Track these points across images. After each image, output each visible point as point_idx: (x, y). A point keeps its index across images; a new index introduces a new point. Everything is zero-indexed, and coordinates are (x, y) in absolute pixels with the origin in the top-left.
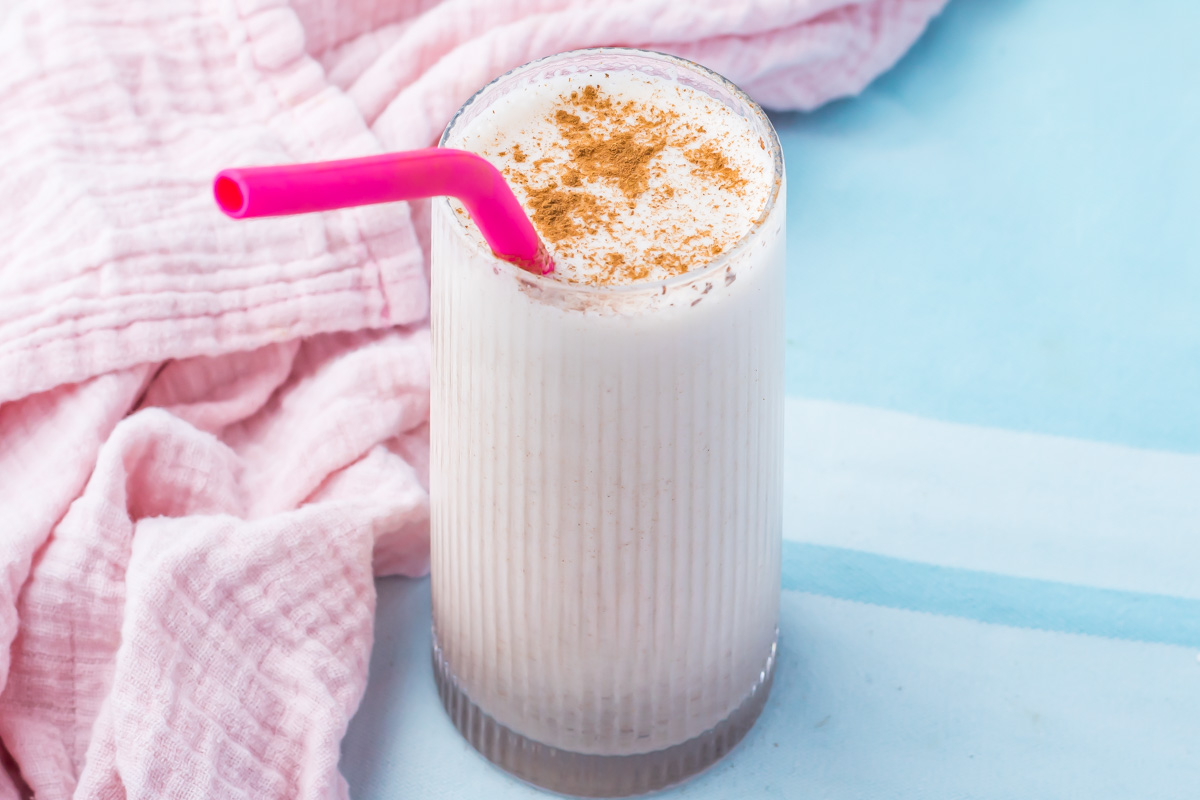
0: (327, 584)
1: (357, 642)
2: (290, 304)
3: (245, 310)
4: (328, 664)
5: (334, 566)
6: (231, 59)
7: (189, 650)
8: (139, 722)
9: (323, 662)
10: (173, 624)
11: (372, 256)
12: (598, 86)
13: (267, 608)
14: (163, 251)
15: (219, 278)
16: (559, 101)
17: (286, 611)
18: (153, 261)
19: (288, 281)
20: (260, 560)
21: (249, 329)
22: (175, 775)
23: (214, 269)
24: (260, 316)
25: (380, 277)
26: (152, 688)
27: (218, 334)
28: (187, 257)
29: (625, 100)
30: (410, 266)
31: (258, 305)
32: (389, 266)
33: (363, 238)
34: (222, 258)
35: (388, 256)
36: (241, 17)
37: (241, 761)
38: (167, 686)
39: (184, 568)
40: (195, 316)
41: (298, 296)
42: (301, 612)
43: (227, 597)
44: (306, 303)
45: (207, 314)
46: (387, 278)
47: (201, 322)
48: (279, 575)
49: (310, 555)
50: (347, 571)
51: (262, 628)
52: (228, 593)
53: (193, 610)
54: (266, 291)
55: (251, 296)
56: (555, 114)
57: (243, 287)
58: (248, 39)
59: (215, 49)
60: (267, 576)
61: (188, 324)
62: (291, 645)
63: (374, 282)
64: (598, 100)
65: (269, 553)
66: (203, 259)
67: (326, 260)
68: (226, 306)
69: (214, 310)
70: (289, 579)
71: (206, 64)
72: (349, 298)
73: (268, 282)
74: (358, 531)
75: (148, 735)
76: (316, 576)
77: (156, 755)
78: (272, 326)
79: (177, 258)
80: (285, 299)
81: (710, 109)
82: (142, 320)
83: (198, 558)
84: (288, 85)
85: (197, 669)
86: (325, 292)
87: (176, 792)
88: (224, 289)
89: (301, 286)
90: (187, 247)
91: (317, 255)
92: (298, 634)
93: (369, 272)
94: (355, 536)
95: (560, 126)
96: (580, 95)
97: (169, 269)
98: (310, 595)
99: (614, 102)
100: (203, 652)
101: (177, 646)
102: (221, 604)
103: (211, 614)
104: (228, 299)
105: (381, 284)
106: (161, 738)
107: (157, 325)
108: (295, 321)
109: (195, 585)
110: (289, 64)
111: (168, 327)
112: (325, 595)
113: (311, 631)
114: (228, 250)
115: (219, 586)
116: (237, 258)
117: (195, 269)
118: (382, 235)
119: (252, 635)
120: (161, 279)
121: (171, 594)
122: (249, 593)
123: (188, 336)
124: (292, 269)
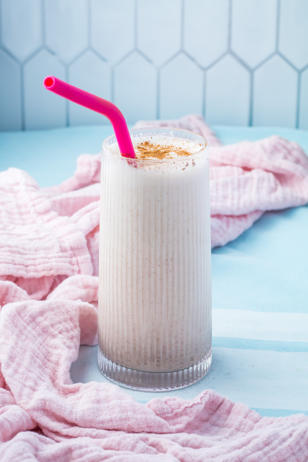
0: (65, 321)
1: (75, 340)
2: (49, 264)
3: (35, 266)
4: (66, 341)
5: (67, 316)
6: (28, 212)
7: (21, 332)
8: (5, 344)
9: (64, 341)
10: (16, 323)
11: (74, 255)
12: (149, 141)
13: (46, 323)
14: (9, 246)
15: (27, 256)
16: (138, 145)
17: (52, 326)
18: (6, 249)
19: (49, 258)
20: (43, 309)
21: (36, 271)
22: (17, 358)
23: (26, 254)
24: (40, 267)
25: (77, 261)
26: (10, 336)
27: (27, 271)
28: (17, 249)
29: (157, 145)
30: (87, 259)
31: (39, 264)
32: (80, 258)
33: (72, 249)
34: (28, 252)
35: (80, 256)
36: (32, 200)
37: (38, 363)
38: (14, 337)
39: (19, 309)
40: (20, 265)
41: (52, 262)
42: (57, 327)
43: (33, 321)
44: (54, 264)
45: (23, 265)
46: (79, 262)
47: (21, 266)
48: (50, 314)
49: (59, 311)
50: (71, 319)
51: (45, 331)
52: (33, 319)
53: (22, 321)
54: (42, 260)
55: (37, 262)
56: (137, 147)
57: (35, 259)
58: (34, 206)
59: (23, 210)
60: (46, 315)
61: (17, 266)
62: (54, 336)
63: (76, 263)
64: (149, 145)
65: (47, 307)
66: (22, 251)
67: (60, 254)
68: (29, 264)
69: (26, 264)
70: (53, 316)
71: (20, 214)
72: (68, 265)
73: (42, 258)
74: (74, 307)
75: (9, 347)
76: (62, 317)
77: (11, 352)
78: (44, 270)
79: (13, 249)
80: (48, 263)
81: (183, 143)
82: (3, 263)
83: (23, 307)
84: (46, 217)
85: (24, 337)
86: (60, 262)
87: (18, 363)
88: (28, 259)
89: (53, 260)
90: (17, 247)
91: (57, 253)
92: (56, 332)
93: (74, 259)
94: (74, 308)
95: (138, 149)
96: (144, 144)
97: (12, 252)
98: (60, 323)
99: (154, 145)
100: (26, 333)
101: (17, 330)
102: (31, 322)
103: (28, 324)
104: (29, 262)
105: (78, 264)
106: (13, 348)
107: (7, 265)
108: (51, 269)
109: (23, 315)
110: (47, 212)
111: (11, 266)
112: (64, 323)
113: (60, 333)
114: (29, 250)
115: (30, 316)
116: (32, 252)
117: (19, 253)
118: (78, 249)
119: (41, 333)
120: (9, 254)
121: (15, 315)
122: (40, 319)
123: (18, 269)
124: (49, 256)
